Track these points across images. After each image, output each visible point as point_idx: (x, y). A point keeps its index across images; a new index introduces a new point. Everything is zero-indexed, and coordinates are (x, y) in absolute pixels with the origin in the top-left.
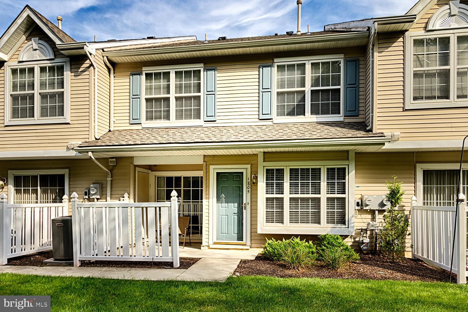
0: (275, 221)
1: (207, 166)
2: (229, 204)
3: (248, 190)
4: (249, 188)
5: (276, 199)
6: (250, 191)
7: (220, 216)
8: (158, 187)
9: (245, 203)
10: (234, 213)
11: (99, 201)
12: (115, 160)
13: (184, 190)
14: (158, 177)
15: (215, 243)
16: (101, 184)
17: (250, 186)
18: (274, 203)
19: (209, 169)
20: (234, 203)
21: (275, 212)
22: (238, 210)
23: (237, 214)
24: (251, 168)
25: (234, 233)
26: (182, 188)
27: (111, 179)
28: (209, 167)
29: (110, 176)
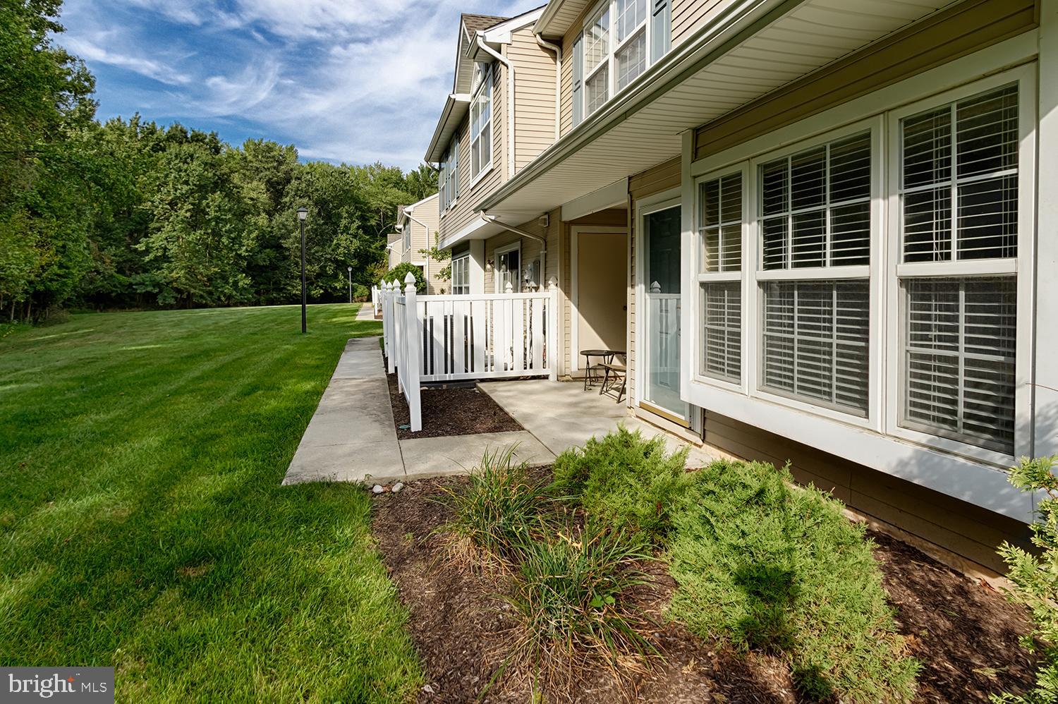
1: (634, 203)
11: (537, 289)
12: (546, 217)
16: (538, 262)
18: (724, 302)
21: (726, 336)
27: (545, 253)
28: (635, 206)
29: (543, 247)
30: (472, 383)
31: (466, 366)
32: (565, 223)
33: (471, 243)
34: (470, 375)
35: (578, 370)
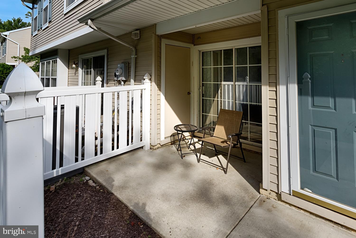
1: (271, 13)
7: (310, 126)
8: (202, 66)
11: (126, 83)
12: (138, 32)
13: (237, 68)
14: (203, 53)
15: (297, 195)
16: (128, 64)
27: (136, 56)
28: (275, 14)
29: (134, 53)
30: (82, 171)
31: (77, 154)
32: (158, 36)
33: (59, 51)
34: (81, 164)
35: (165, 138)
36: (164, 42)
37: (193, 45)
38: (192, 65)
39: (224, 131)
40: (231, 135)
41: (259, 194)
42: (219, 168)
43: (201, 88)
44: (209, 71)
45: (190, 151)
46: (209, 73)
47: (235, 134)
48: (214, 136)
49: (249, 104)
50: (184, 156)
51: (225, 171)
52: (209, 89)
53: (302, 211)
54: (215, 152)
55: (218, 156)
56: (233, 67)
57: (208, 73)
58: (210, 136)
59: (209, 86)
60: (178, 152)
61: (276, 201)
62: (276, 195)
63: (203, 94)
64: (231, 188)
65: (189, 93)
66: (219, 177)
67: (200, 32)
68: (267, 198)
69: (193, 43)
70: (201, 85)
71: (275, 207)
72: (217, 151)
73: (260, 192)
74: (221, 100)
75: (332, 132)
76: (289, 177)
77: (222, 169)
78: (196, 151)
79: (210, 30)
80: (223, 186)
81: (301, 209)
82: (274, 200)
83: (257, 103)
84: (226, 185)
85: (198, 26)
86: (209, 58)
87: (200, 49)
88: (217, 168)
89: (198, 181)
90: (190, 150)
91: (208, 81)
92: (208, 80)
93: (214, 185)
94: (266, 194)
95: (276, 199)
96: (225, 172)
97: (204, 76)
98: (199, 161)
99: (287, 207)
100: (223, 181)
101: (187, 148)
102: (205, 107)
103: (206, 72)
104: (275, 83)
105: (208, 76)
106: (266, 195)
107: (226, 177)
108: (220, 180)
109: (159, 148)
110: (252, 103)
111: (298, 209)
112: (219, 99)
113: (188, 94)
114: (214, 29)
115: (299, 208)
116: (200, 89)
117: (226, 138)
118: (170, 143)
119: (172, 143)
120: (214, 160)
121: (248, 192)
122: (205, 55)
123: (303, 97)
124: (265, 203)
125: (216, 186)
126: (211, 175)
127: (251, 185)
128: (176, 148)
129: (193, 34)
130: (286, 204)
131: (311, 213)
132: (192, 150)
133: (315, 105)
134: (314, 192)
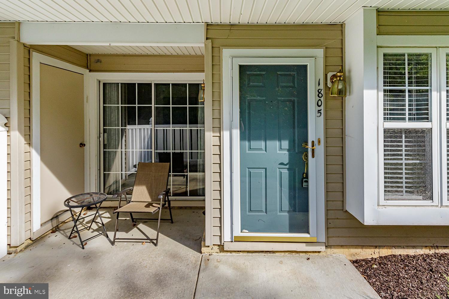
0: (404, 189)
1: (216, 50)
2: (268, 142)
3: (319, 108)
4: (320, 104)
5: (405, 133)
6: (322, 112)
7: (247, 169)
8: (104, 103)
9: (313, 142)
10: (282, 164)
13: (157, 108)
14: (104, 84)
15: (238, 240)
17: (322, 99)
18: (401, 142)
19: (220, 57)
20: (280, 140)
21: (404, 167)
22: (290, 155)
23: (287, 167)
24: (326, 57)
25: (281, 210)
26: (153, 105)
28: (220, 52)
32: (24, 45)
35: (41, 225)
36: (37, 58)
37: (88, 71)
38: (87, 102)
39: (147, 191)
40: (161, 194)
41: (200, 254)
42: (146, 242)
43: (102, 135)
44: (114, 111)
45: (92, 232)
46: (114, 114)
47: (164, 192)
48: (132, 200)
49: (172, 152)
50: (86, 244)
51: (154, 242)
52: (114, 137)
53: (241, 254)
54: (131, 223)
55: (138, 226)
56: (152, 106)
57: (112, 114)
58: (125, 202)
59: (114, 132)
60: (72, 241)
61: (218, 254)
62: (218, 248)
63: (104, 145)
64: (169, 261)
65: (82, 145)
66: (149, 254)
67: (100, 53)
68: (210, 255)
69: (88, 67)
70: (102, 131)
71: (220, 260)
72: (134, 220)
73: (201, 252)
74: (126, 151)
75: (263, 171)
76: (232, 224)
77: (149, 241)
78: (103, 229)
79: (118, 53)
80: (159, 263)
81: (240, 251)
82: (217, 254)
83: (181, 150)
84: (162, 260)
85: (113, 44)
86: (114, 92)
87: (100, 79)
88: (143, 242)
89: (122, 272)
90: (92, 230)
91: (112, 125)
92: (113, 123)
93: (148, 267)
94: (208, 251)
95: (218, 252)
96: (156, 245)
97: (106, 118)
98: (113, 243)
99: (229, 256)
100: (157, 257)
101: (86, 229)
102: (107, 163)
103: (110, 113)
104: (218, 128)
105: (113, 118)
106: (207, 253)
107: (158, 249)
108: (153, 256)
109: (29, 246)
110: (176, 151)
111: (238, 253)
112: (123, 150)
113: (81, 147)
114: (124, 53)
115: (238, 251)
116: (100, 137)
117: (150, 200)
118: (51, 231)
119: (54, 229)
120: (134, 233)
121: (189, 257)
122: (107, 87)
123: (243, 142)
124: (210, 260)
125: (150, 268)
126: (138, 255)
127: (189, 248)
128: (65, 236)
129: (87, 55)
130: (226, 253)
131: (248, 252)
132: (94, 231)
133: (251, 148)
134: (250, 231)
